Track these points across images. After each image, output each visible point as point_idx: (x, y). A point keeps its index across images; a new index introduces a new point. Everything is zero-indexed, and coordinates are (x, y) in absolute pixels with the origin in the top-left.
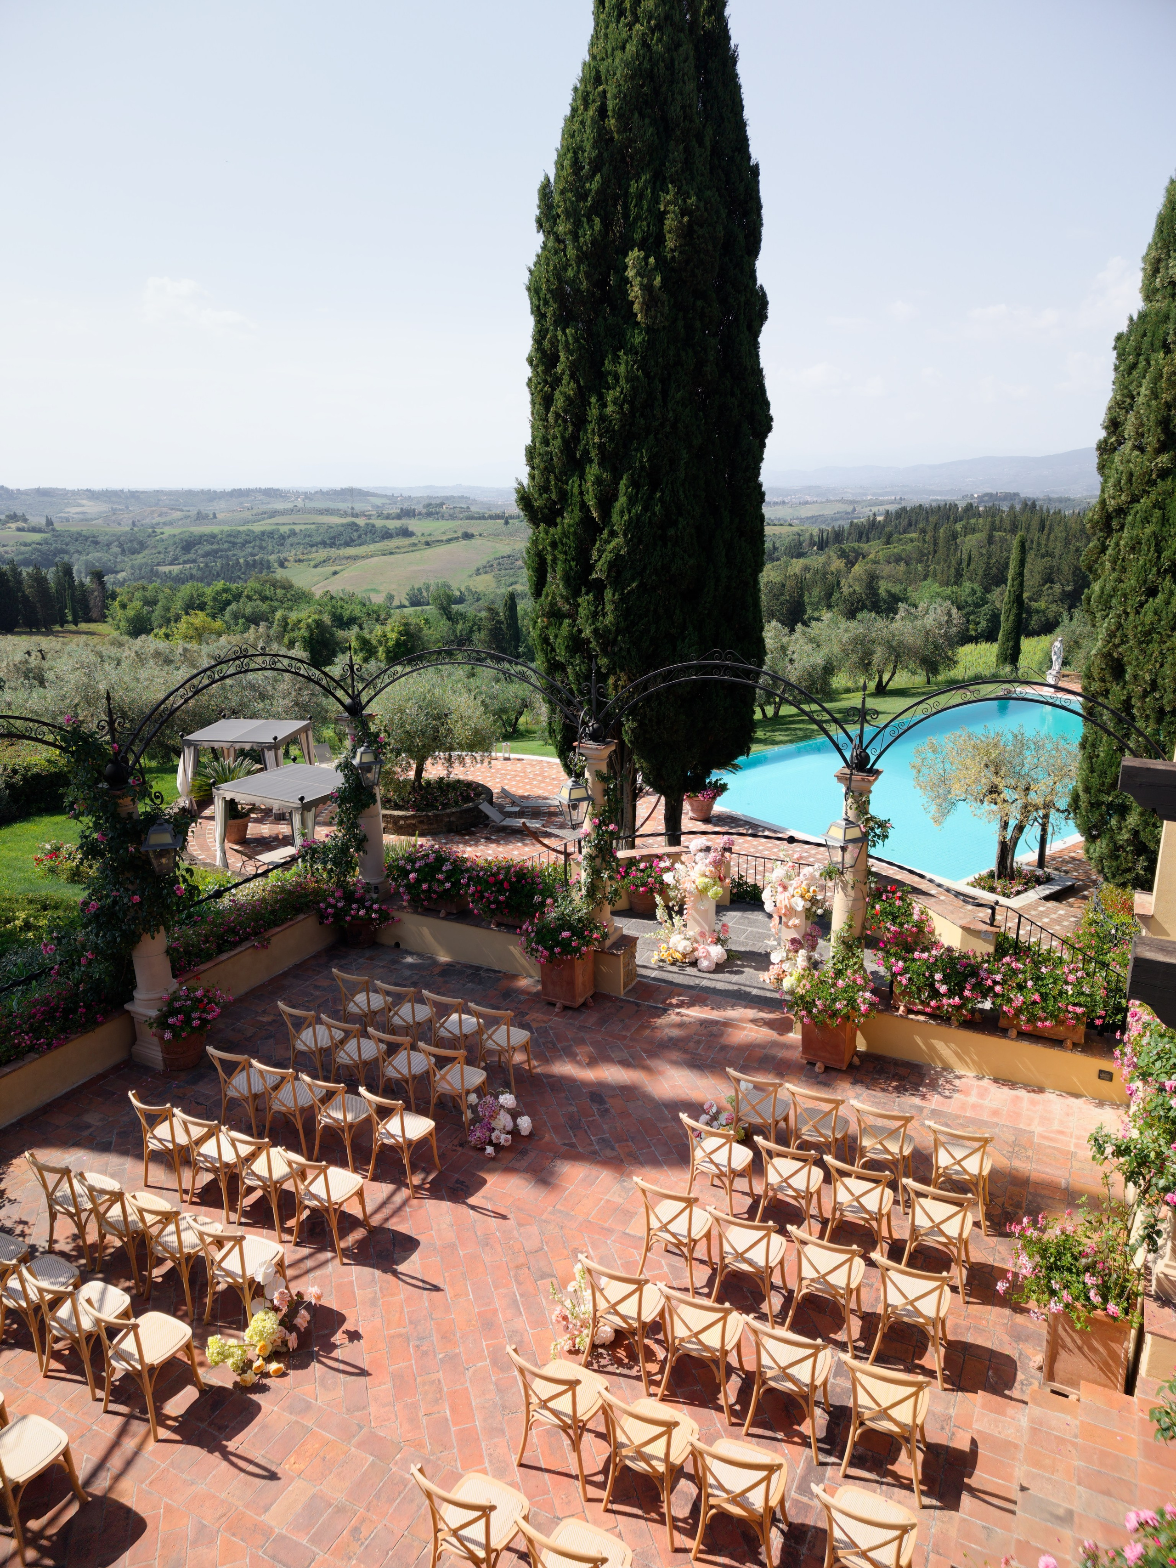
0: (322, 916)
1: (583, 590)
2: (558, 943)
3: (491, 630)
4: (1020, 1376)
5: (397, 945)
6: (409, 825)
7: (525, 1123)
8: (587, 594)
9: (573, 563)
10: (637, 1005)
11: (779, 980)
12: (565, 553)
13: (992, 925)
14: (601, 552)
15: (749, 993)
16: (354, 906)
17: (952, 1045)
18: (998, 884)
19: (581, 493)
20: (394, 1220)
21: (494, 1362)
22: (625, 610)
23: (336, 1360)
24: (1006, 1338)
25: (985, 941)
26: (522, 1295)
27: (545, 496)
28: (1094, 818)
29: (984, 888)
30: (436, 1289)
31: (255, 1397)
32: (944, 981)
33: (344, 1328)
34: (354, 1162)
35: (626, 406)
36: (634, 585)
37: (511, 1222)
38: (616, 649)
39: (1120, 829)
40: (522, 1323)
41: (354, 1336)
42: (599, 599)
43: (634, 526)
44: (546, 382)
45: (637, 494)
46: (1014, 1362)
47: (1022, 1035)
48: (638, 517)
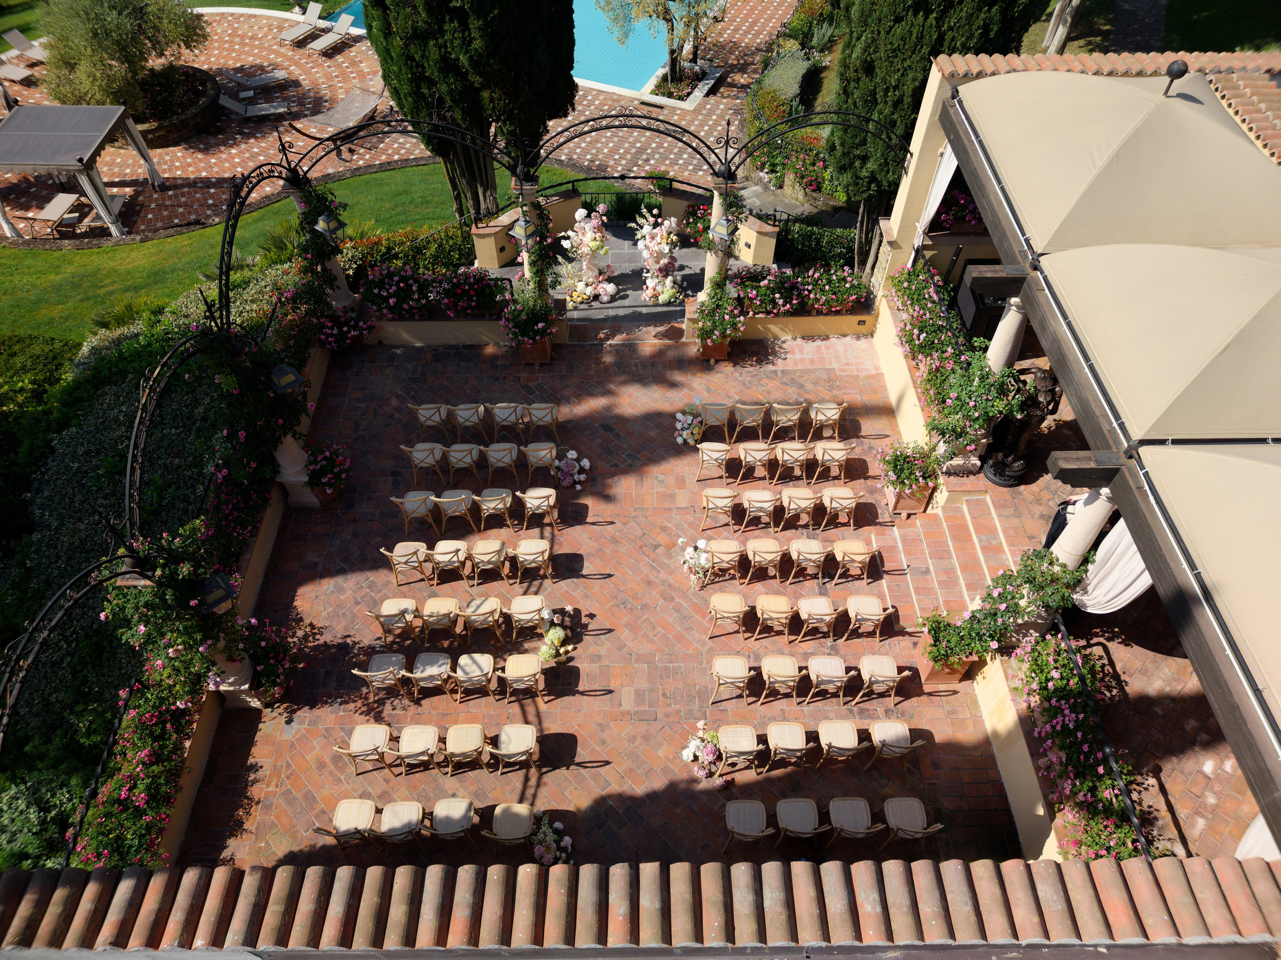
4: (879, 511)
5: (380, 343)
6: (159, 138)
7: (586, 463)
17: (780, 326)
18: (672, 87)
20: (556, 547)
22: (491, 35)
23: (593, 630)
24: (867, 495)
25: (771, 237)
29: (663, 94)
30: (610, 576)
31: (571, 664)
33: (583, 615)
34: (513, 524)
36: (496, 11)
37: (618, 525)
38: (488, 69)
40: (663, 575)
41: (592, 616)
46: (875, 505)
47: (819, 313)
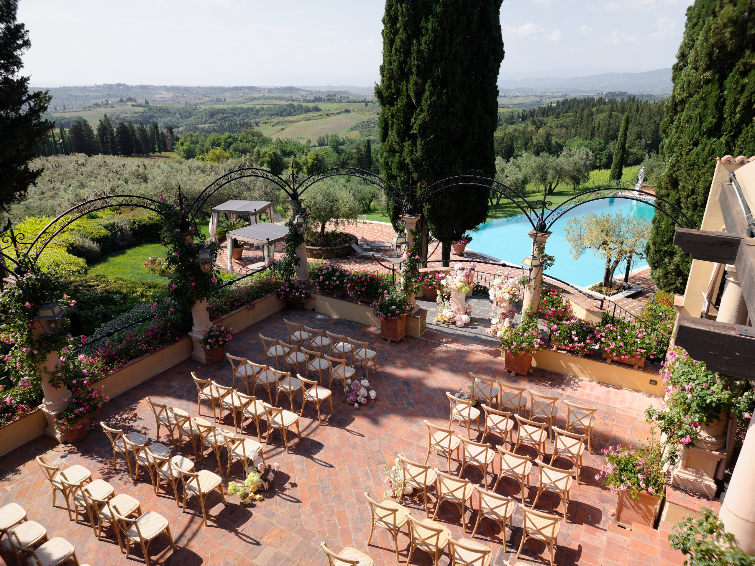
0: (279, 295)
1: (407, 139)
2: (389, 311)
3: (358, 159)
4: (603, 518)
5: (314, 310)
6: (318, 254)
7: (373, 394)
8: (408, 141)
9: (402, 125)
10: (427, 342)
11: (495, 332)
12: (398, 120)
13: (601, 309)
14: (416, 119)
15: (480, 338)
16: (294, 291)
17: (579, 366)
18: (604, 289)
19: (407, 90)
20: (312, 435)
21: (358, 500)
22: (427, 150)
23: (286, 495)
24: (598, 501)
25: (597, 316)
26: (370, 471)
27: (389, 91)
28: (657, 258)
29: (597, 291)
30: (331, 466)
31: (250, 509)
32: (576, 335)
33: (289, 481)
34: (294, 408)
35: (431, 45)
36: (432, 136)
37: (366, 439)
38: (422, 169)
39: (670, 263)
40: (370, 483)
41: (294, 485)
42: (414, 143)
43: (432, 107)
44: (391, 32)
45: (434, 90)
46: (601, 512)
47: (613, 362)
48: (435, 102)
